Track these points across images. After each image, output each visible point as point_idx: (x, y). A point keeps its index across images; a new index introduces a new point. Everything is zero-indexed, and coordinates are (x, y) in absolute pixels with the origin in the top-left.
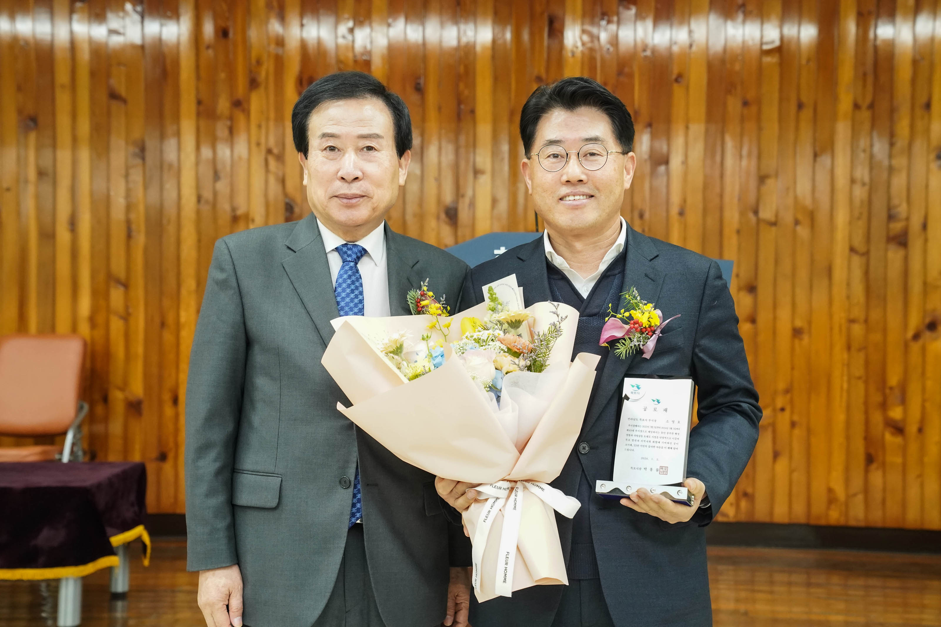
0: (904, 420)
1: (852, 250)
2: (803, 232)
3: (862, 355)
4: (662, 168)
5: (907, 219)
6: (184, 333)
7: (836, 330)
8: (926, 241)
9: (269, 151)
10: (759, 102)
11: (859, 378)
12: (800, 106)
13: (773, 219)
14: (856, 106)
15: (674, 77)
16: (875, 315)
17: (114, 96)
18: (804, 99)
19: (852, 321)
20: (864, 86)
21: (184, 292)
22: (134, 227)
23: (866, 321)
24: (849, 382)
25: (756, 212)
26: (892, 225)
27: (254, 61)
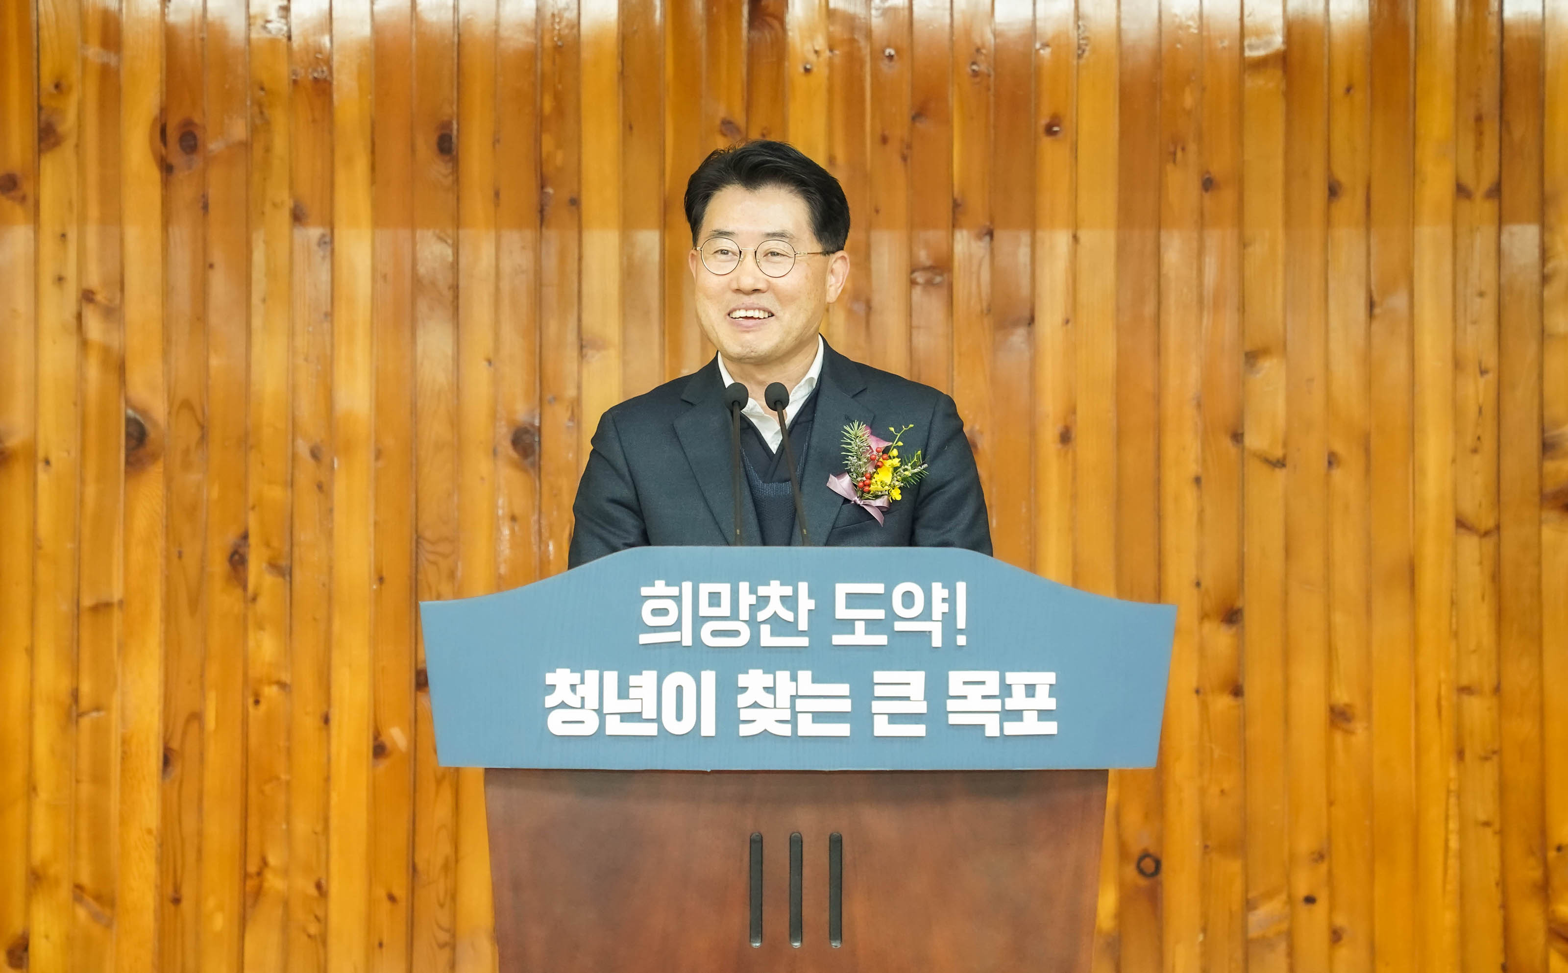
1: (1461, 524)
2: (1347, 482)
3: (1490, 770)
4: (1018, 336)
7: (1429, 709)
9: (87, 296)
10: (1239, 181)
11: (1487, 824)
12: (1333, 191)
13: (1278, 453)
14: (1461, 191)
15: (1044, 121)
16: (1517, 676)
18: (1342, 175)
19: (1465, 690)
20: (1479, 147)
23: (1497, 690)
24: (1462, 832)
25: (1237, 437)
26: (1550, 466)
27: (47, 83)
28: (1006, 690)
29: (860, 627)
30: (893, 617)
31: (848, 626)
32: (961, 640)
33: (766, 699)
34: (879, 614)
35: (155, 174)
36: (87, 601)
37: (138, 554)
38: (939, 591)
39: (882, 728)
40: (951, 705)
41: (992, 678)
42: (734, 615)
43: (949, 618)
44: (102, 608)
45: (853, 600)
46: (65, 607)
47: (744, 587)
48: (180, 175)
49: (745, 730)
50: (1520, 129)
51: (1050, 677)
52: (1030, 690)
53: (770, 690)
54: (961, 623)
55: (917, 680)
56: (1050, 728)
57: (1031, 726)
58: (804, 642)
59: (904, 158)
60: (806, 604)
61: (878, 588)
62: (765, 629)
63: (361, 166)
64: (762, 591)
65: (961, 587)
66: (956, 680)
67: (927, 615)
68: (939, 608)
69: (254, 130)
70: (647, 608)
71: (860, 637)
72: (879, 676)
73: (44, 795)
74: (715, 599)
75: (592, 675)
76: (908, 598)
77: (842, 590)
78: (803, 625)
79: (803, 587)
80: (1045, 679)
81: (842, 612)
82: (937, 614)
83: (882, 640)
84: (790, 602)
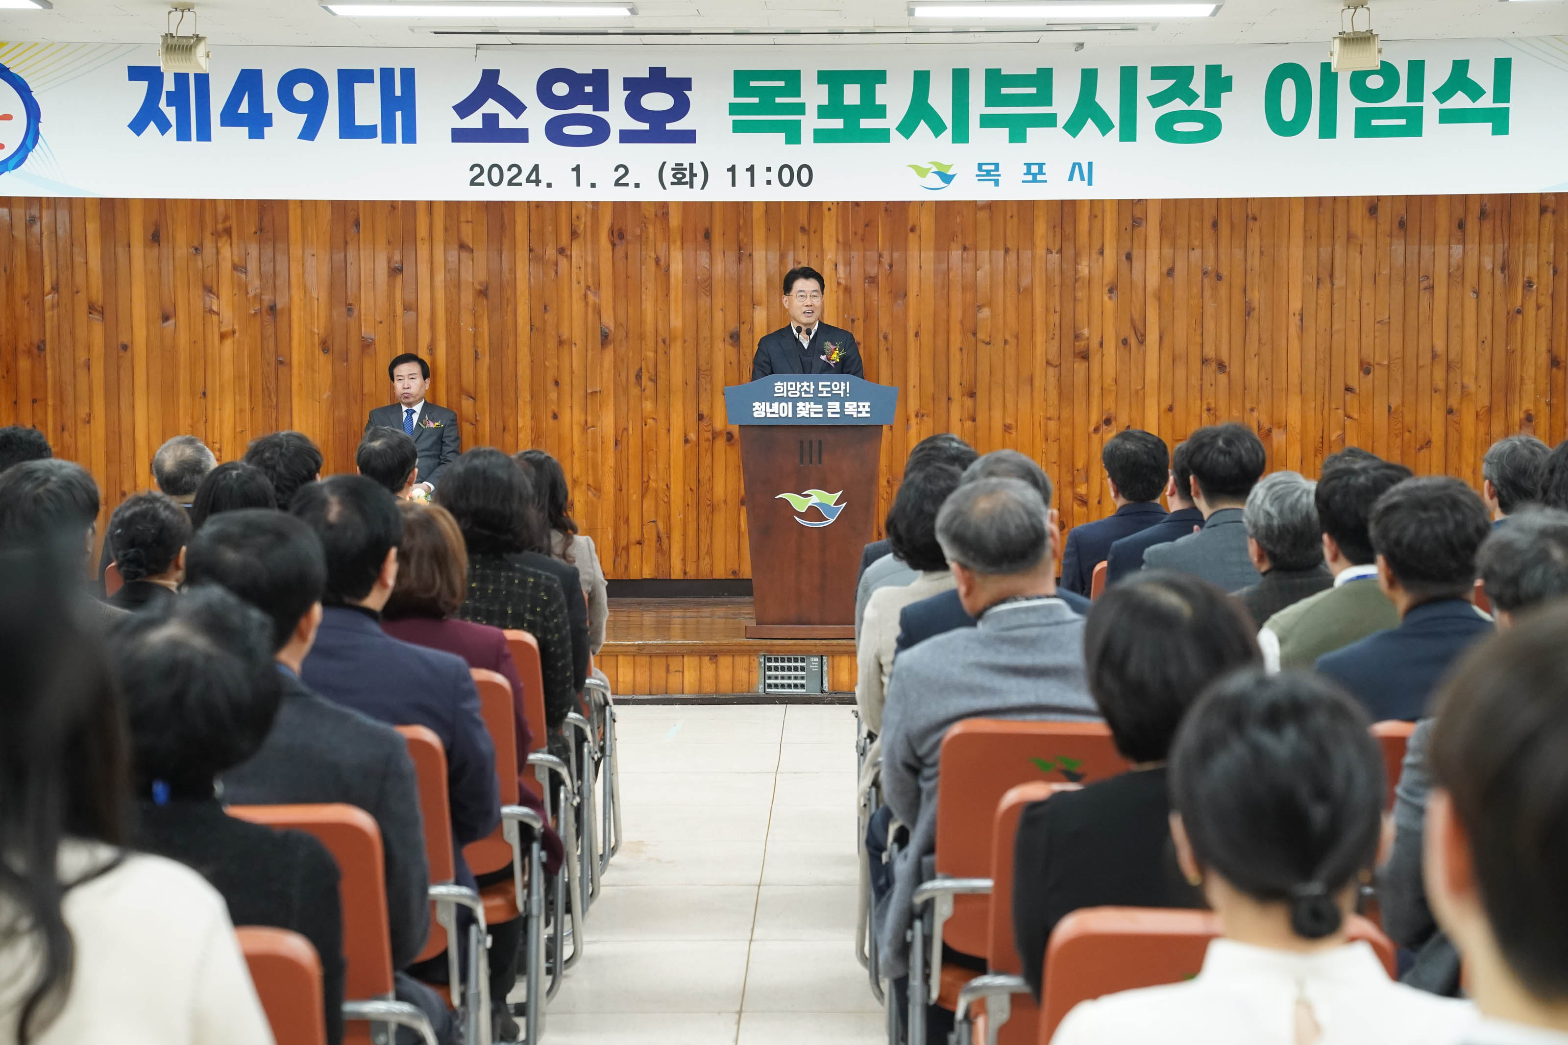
0: (1087, 495)
1: (1048, 363)
2: (1011, 349)
3: (1056, 444)
5: (1088, 338)
6: (521, 436)
7: (1037, 425)
8: (1103, 355)
9: (588, 288)
10: (975, 248)
11: (1055, 463)
13: (988, 340)
14: (1049, 250)
15: (909, 226)
16: (1065, 414)
17: (462, 246)
18: (1009, 245)
19: (1049, 419)
20: (1054, 236)
21: (520, 402)
22: (479, 350)
23: (1059, 418)
24: (1047, 466)
25: (975, 334)
26: (1077, 343)
27: (574, 216)
28: (858, 407)
29: (825, 392)
30: (832, 390)
31: (822, 392)
32: (848, 395)
33: (803, 409)
34: (829, 389)
35: (610, 247)
36: (589, 391)
37: (605, 375)
38: (843, 384)
39: (830, 415)
40: (846, 410)
41: (855, 404)
42: (796, 390)
43: (845, 390)
44: (594, 393)
45: (823, 386)
46: (582, 393)
47: (798, 383)
48: (618, 248)
49: (798, 416)
50: (1069, 230)
51: (868, 404)
52: (864, 407)
53: (804, 407)
54: (848, 391)
55: (837, 404)
56: (868, 415)
57: (864, 415)
58: (812, 396)
59: (862, 240)
60: (812, 387)
61: (829, 383)
62: (803, 393)
63: (679, 243)
64: (802, 384)
65: (848, 383)
66: (847, 404)
67: (840, 389)
68: (843, 388)
69: (642, 231)
70: (776, 388)
71: (825, 395)
72: (829, 403)
73: (576, 455)
74: (791, 386)
75: (764, 403)
76: (836, 386)
77: (821, 384)
78: (812, 392)
79: (812, 383)
80: (867, 404)
81: (820, 389)
82: (842, 389)
83: (829, 395)
84: (809, 387)
